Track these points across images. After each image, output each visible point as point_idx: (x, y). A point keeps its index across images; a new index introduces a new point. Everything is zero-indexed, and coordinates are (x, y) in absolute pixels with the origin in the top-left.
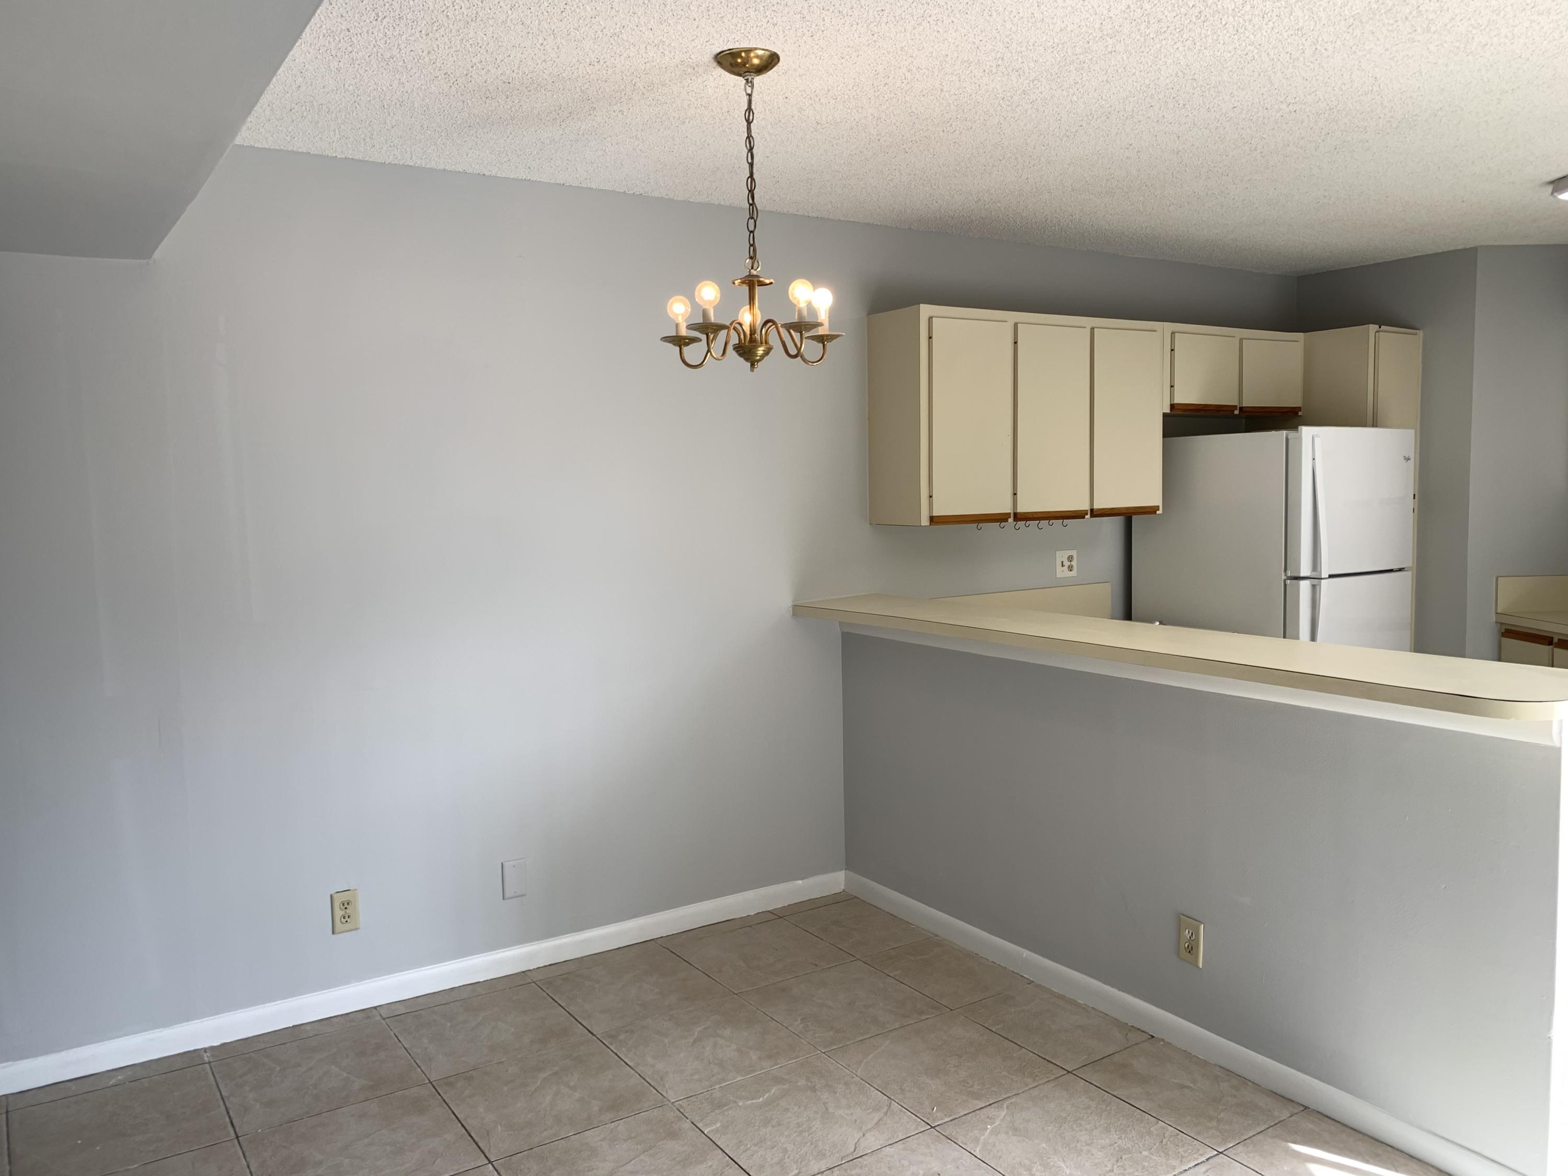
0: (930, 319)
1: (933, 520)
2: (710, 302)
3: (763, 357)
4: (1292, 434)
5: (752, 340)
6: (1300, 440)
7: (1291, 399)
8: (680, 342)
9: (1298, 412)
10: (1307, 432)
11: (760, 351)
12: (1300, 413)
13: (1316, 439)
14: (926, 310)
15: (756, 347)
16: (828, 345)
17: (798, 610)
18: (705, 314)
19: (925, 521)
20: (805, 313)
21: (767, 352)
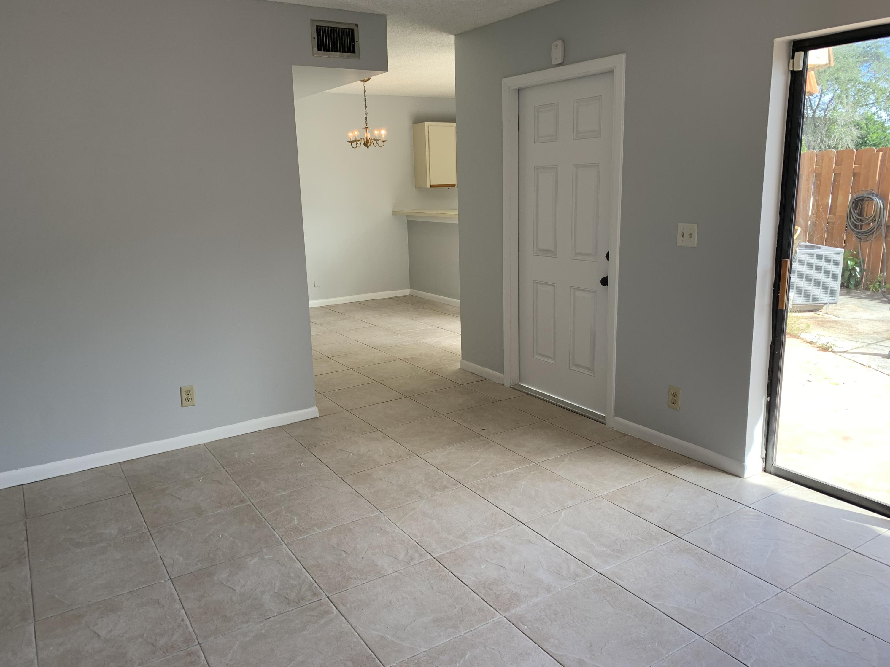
0: (428, 126)
1: (431, 186)
2: (357, 135)
3: (369, 146)
5: (367, 142)
8: (351, 142)
11: (369, 144)
14: (427, 124)
15: (368, 144)
16: (385, 142)
17: (394, 213)
18: (355, 137)
19: (429, 186)
20: (377, 137)
21: (370, 145)
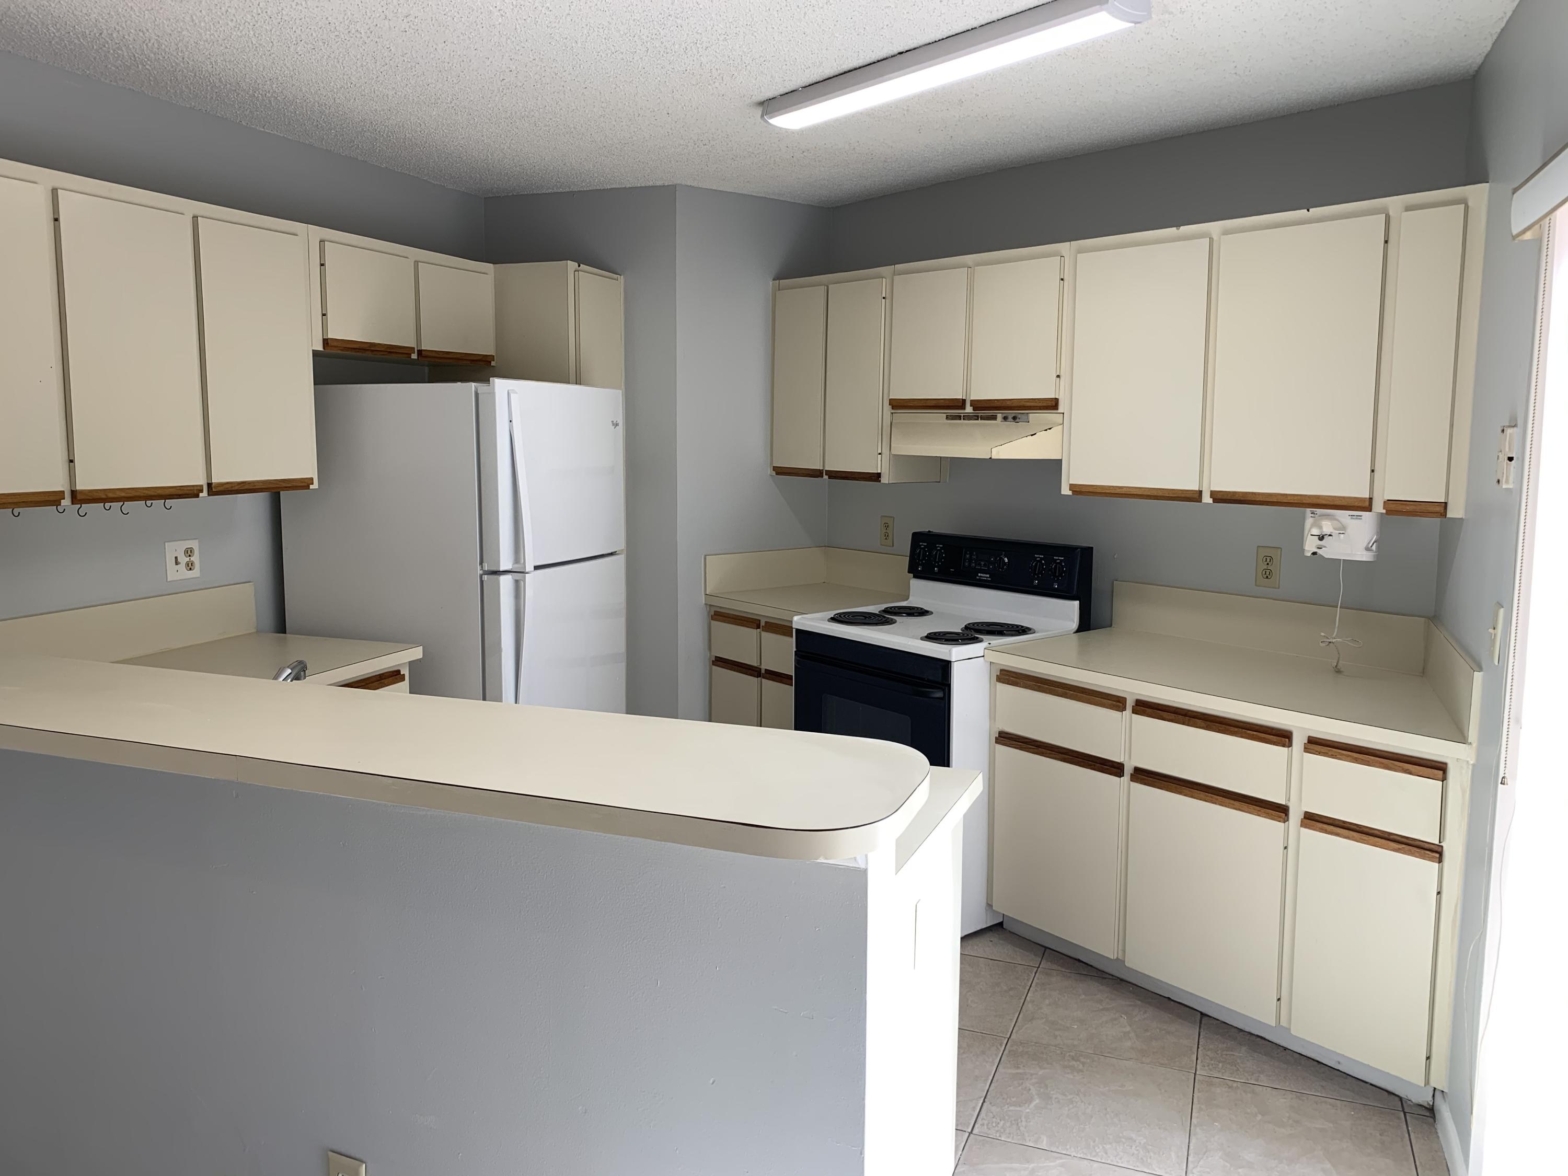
4: (482, 387)
6: (493, 394)
7: (483, 346)
9: (490, 362)
10: (500, 385)
12: (493, 363)
13: (512, 395)
